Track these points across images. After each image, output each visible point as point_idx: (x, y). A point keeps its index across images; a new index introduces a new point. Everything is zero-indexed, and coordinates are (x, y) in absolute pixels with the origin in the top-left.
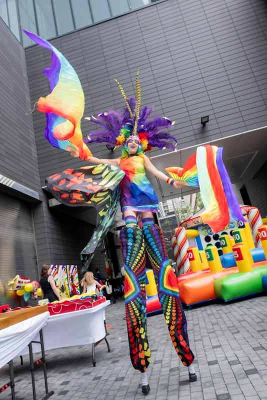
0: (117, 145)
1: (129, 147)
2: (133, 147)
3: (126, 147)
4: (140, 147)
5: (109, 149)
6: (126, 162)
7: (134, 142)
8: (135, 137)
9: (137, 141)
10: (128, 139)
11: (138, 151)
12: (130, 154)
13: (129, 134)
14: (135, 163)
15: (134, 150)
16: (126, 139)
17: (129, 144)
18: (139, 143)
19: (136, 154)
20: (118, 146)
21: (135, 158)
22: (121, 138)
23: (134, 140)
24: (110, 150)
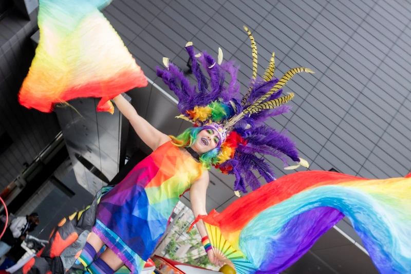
0: (188, 115)
1: (200, 136)
2: (204, 142)
3: (195, 130)
4: (215, 151)
5: (188, 65)
6: (172, 152)
7: (212, 137)
8: (222, 133)
9: (220, 139)
10: (211, 124)
11: (205, 154)
12: (190, 145)
13: (219, 119)
14: (181, 168)
15: (201, 148)
16: (208, 121)
17: (204, 132)
18: (218, 144)
19: (197, 156)
20: (187, 119)
21: (190, 160)
22: (202, 112)
23: (216, 134)
24: (188, 68)
